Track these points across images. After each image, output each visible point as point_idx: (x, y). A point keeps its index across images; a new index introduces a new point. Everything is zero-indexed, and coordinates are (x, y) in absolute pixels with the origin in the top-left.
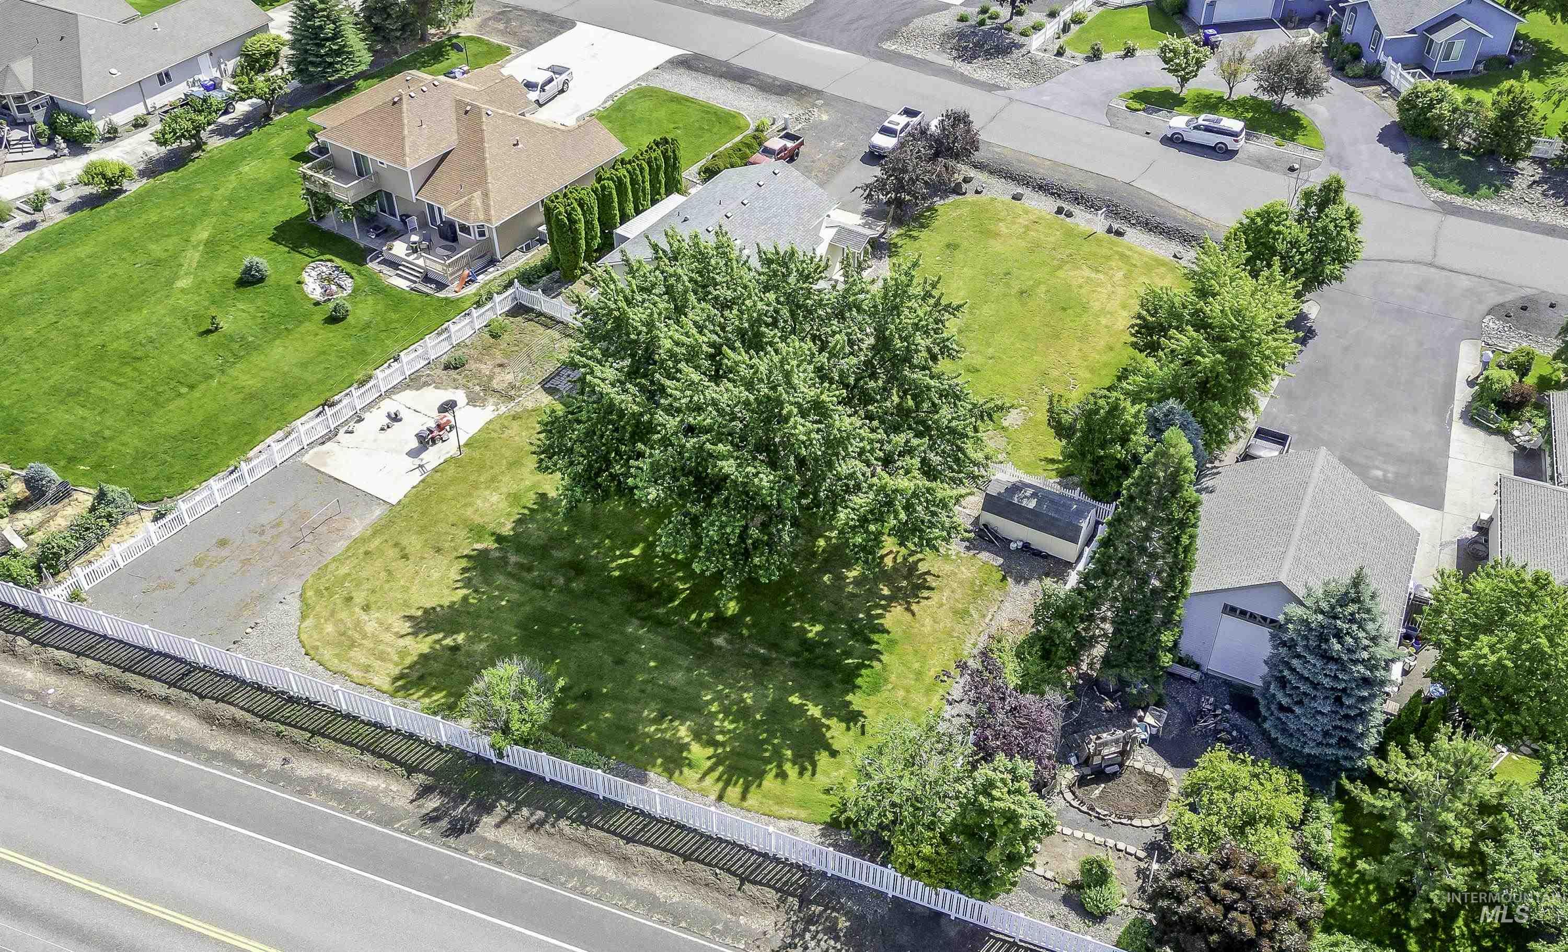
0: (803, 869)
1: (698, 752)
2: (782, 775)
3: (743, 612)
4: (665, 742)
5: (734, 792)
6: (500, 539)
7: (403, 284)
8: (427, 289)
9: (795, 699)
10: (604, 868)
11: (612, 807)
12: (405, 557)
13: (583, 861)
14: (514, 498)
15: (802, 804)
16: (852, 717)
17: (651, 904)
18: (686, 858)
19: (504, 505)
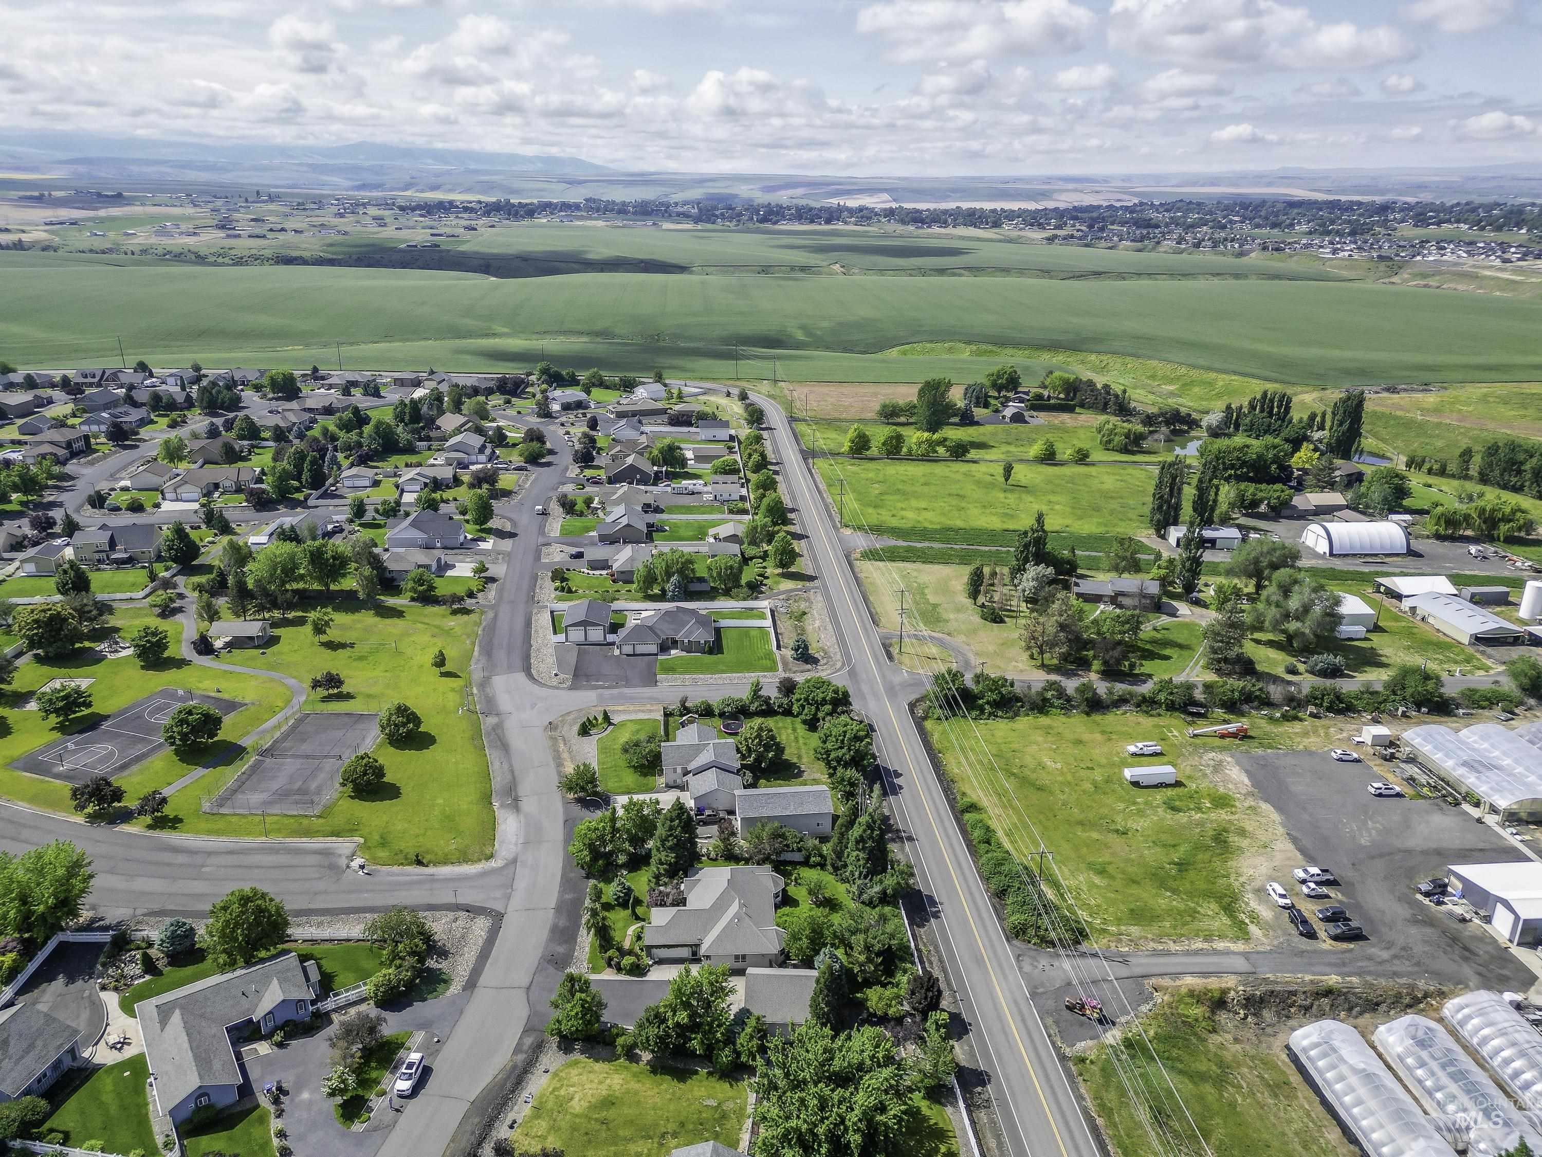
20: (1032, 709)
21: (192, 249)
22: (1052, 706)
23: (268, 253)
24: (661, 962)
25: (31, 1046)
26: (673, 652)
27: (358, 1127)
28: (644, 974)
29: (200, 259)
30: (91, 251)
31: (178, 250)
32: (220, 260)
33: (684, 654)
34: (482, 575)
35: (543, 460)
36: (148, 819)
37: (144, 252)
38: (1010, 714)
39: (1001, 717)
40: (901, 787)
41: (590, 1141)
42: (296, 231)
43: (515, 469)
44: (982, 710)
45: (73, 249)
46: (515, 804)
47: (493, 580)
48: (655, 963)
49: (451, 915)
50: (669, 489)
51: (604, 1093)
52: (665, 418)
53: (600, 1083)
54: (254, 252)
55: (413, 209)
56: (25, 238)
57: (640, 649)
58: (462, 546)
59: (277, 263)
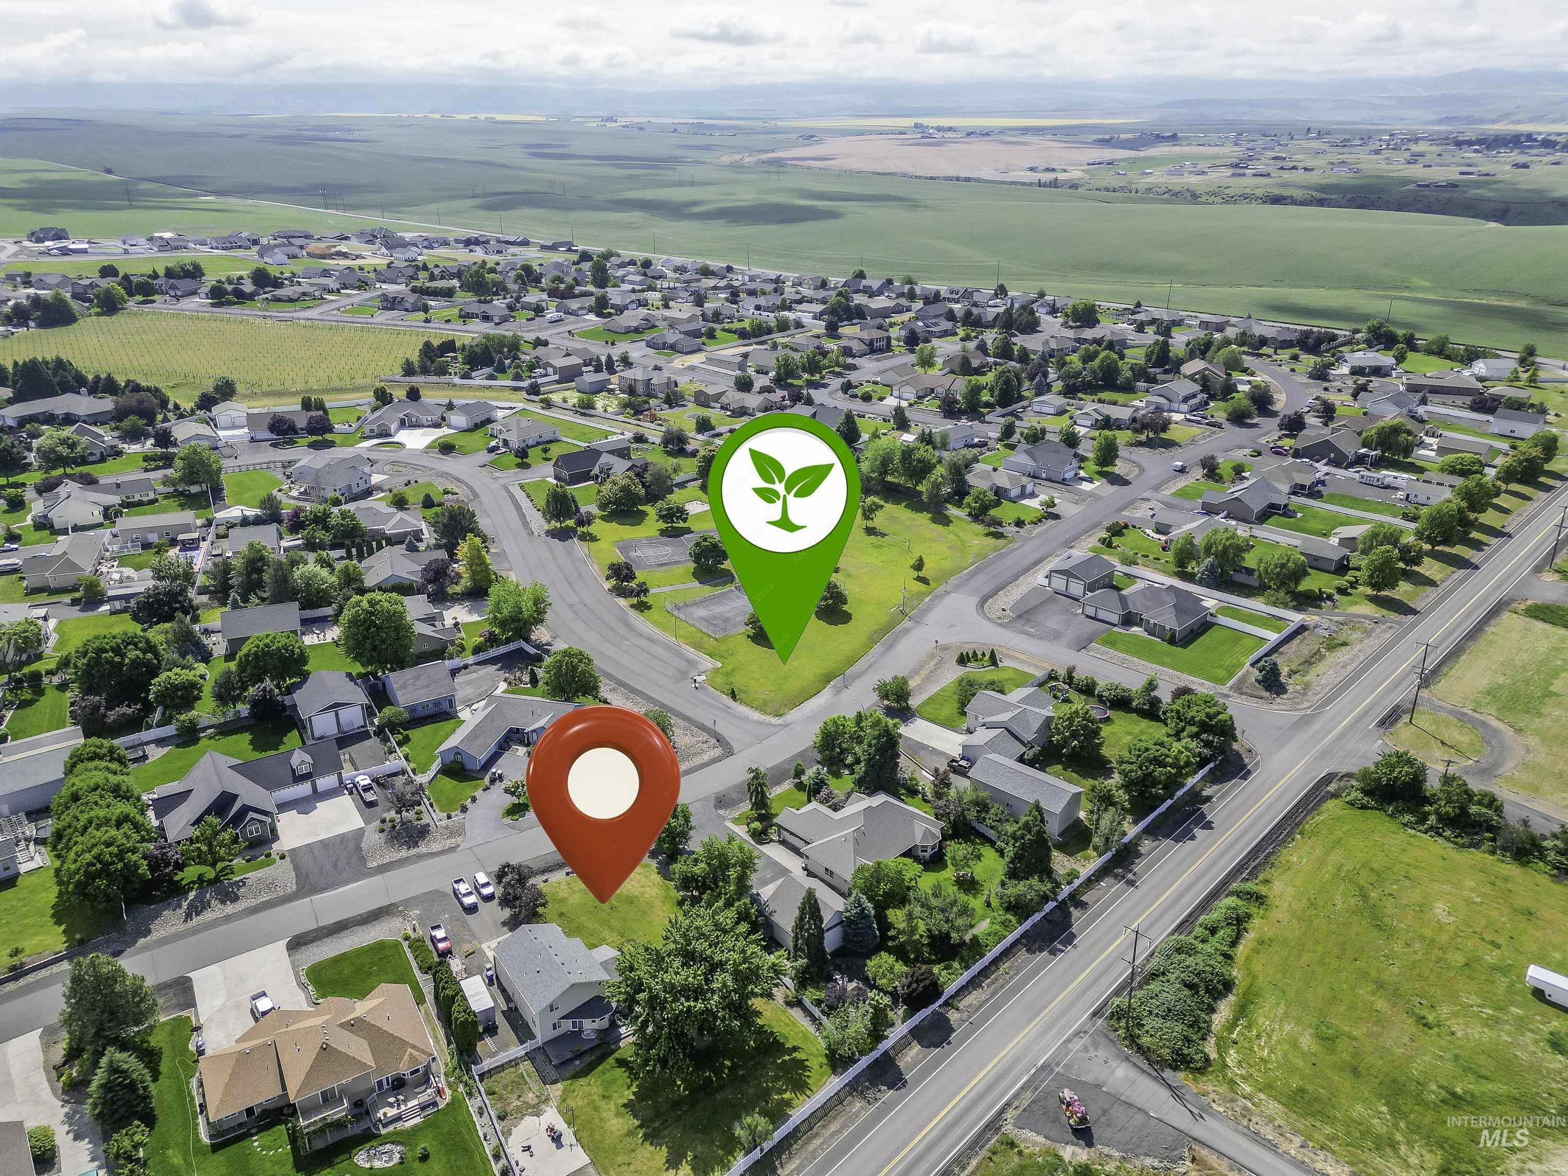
0: (846, 1085)
1: (787, 1096)
2: (808, 1077)
3: (731, 1060)
4: (777, 1104)
5: (808, 1092)
6: (641, 1126)
7: (417, 1120)
8: (430, 1111)
9: (779, 1061)
10: (817, 1142)
11: (796, 1129)
12: (629, 1164)
13: (811, 1147)
14: (618, 1115)
15: (822, 1076)
16: (795, 1049)
17: (839, 1132)
18: (826, 1115)
19: (621, 1120)
20: (1505, 849)
21: (1191, 188)
22: (1542, 858)
23: (1259, 192)
24: (783, 843)
25: (428, 686)
26: (1135, 629)
27: (507, 820)
28: (762, 844)
29: (1194, 197)
30: (1107, 189)
31: (1178, 188)
32: (1213, 198)
33: (1145, 635)
34: (1050, 510)
35: (1249, 421)
36: (635, 600)
37: (1149, 190)
38: (1466, 840)
39: (1447, 839)
40: (1193, 838)
41: (591, 913)
42: (1306, 169)
43: (1207, 424)
44: (1423, 819)
45: (1091, 186)
46: (838, 691)
47: (1056, 517)
48: (780, 842)
49: (706, 736)
50: (1357, 476)
51: (636, 893)
52: (1468, 400)
53: (643, 887)
54: (1248, 191)
55: (1470, 143)
56: (1062, 176)
57: (1102, 615)
58: (1063, 482)
59: (1265, 202)
